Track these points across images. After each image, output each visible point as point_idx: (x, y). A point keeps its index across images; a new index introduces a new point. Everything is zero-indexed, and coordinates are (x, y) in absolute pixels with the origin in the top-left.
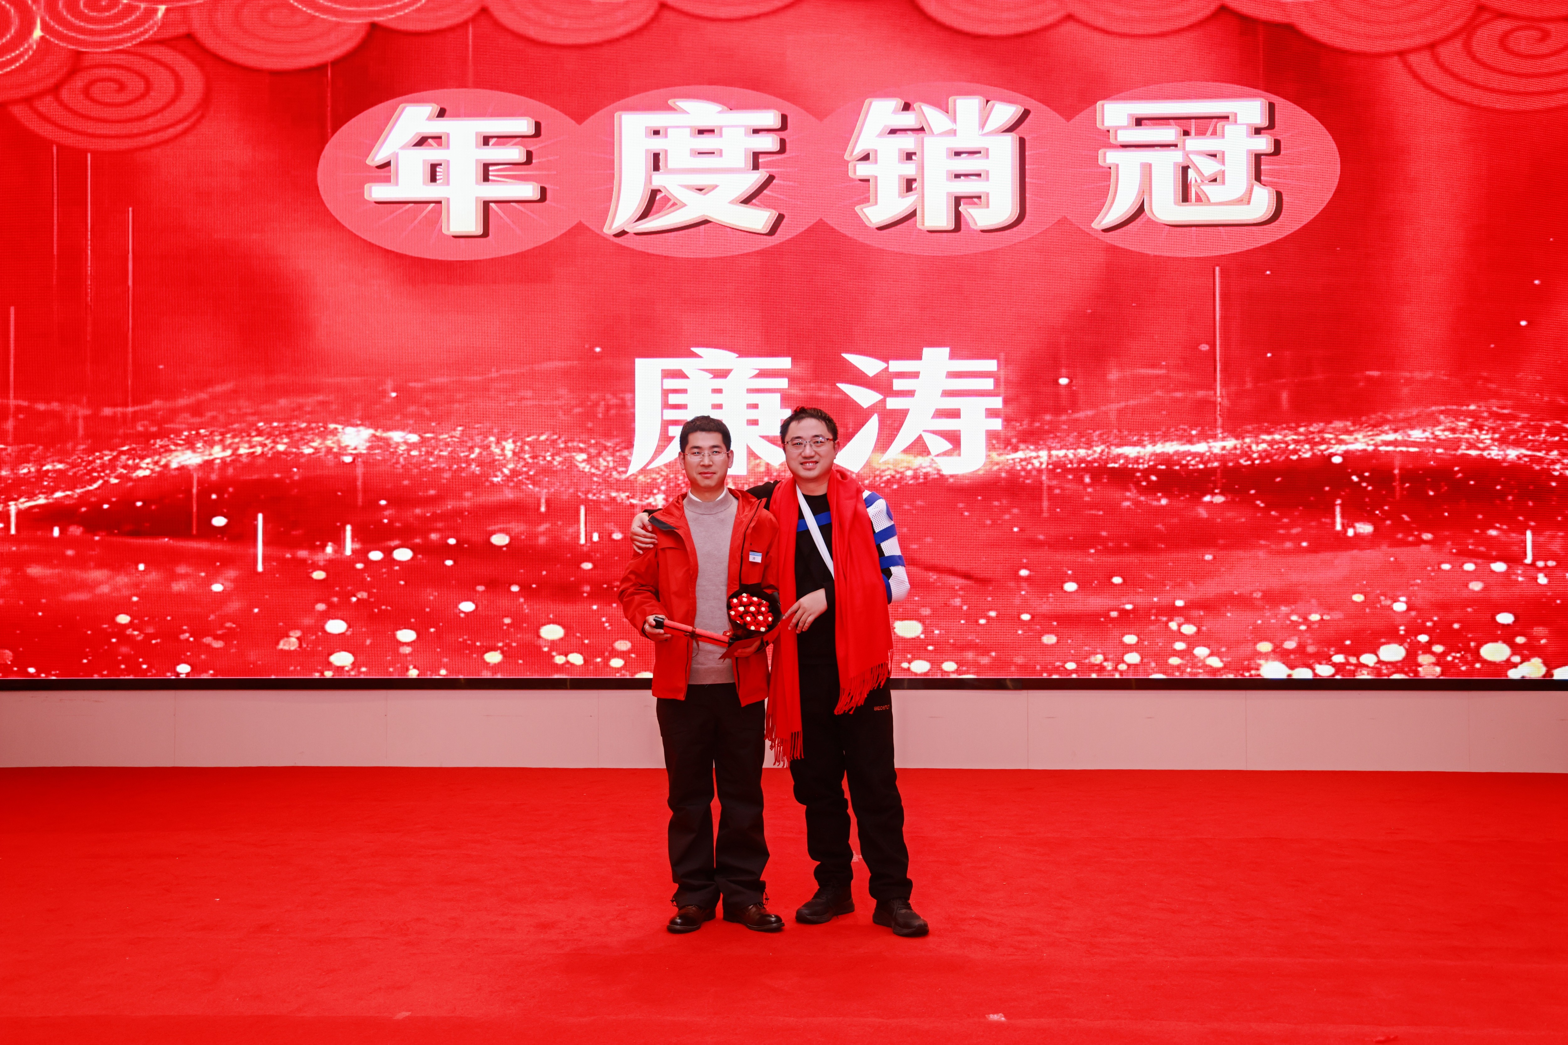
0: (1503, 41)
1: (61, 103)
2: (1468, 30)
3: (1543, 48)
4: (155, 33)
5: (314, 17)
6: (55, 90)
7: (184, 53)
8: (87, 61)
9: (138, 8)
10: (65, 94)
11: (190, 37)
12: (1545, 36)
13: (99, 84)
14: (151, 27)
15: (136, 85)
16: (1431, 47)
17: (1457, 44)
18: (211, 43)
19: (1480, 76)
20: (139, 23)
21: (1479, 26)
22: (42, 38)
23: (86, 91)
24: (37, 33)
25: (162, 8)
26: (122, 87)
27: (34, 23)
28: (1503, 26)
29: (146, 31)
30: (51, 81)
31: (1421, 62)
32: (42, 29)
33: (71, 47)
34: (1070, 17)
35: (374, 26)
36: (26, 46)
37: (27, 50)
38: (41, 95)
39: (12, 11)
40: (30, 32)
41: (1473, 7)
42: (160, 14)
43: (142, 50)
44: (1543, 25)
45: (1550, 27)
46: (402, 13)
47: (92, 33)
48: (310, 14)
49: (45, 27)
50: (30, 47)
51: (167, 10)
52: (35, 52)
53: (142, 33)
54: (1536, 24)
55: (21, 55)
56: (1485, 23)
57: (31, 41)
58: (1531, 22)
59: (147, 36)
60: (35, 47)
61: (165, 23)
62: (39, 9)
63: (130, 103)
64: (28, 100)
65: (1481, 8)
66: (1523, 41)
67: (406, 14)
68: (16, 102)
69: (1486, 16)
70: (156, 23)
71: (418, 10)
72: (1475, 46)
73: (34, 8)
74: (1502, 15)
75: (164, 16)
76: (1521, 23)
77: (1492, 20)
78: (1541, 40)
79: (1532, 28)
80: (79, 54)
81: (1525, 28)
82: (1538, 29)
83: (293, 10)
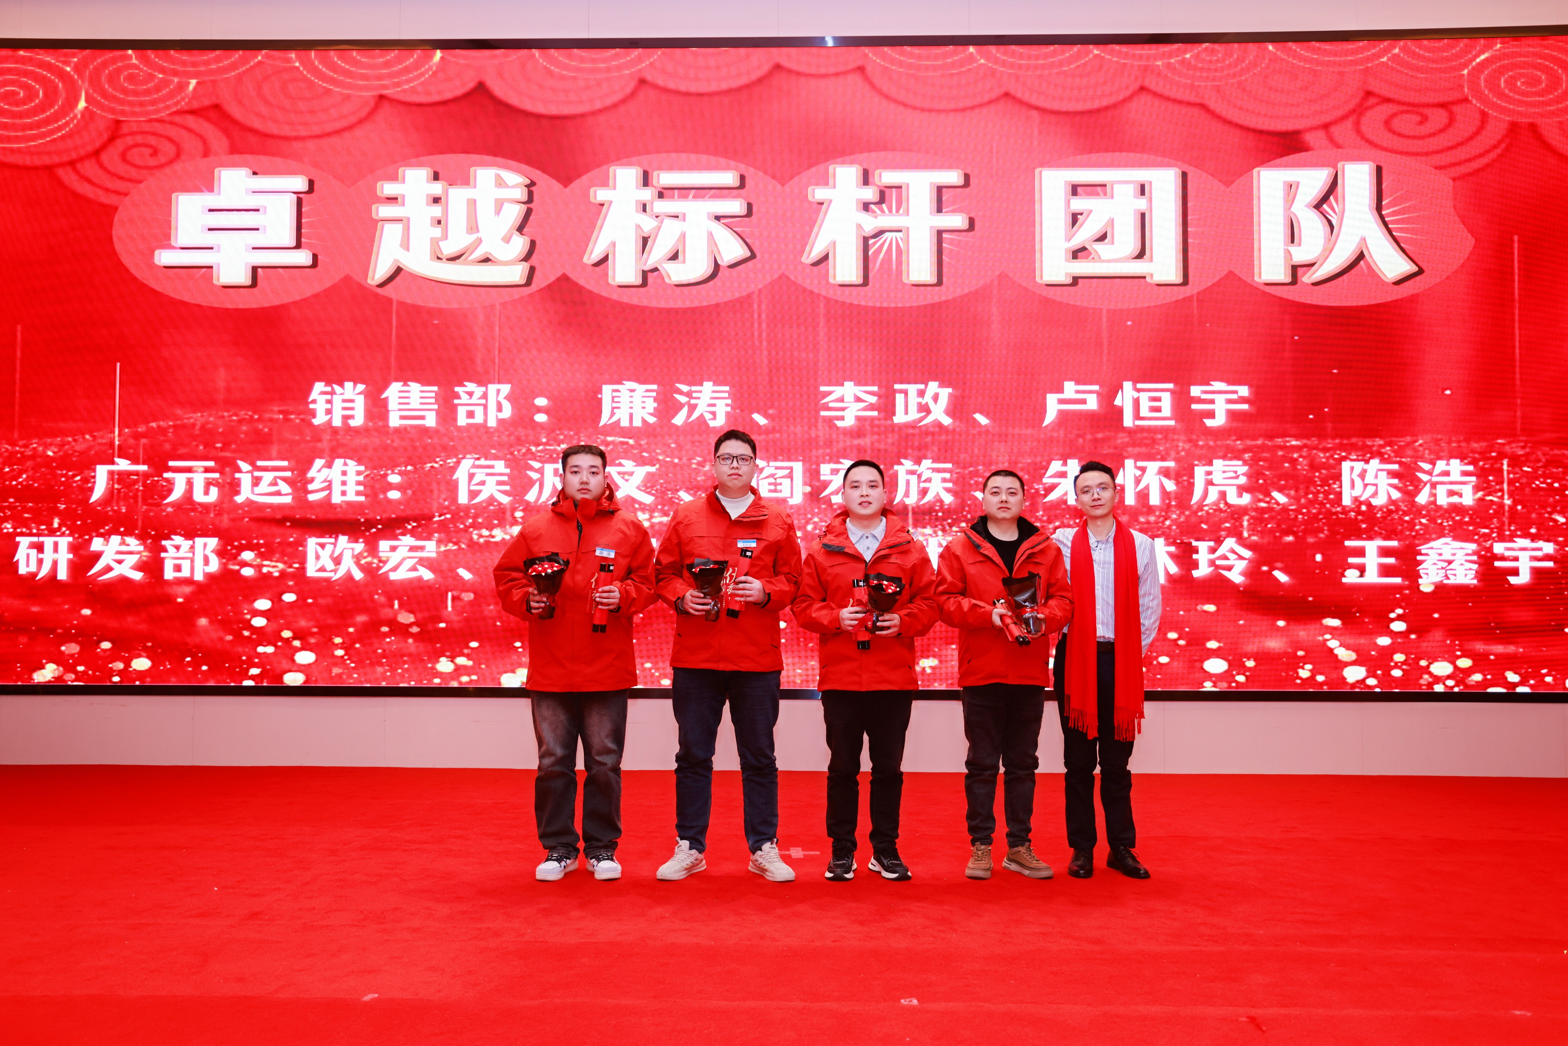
0: (1387, 123)
1: (101, 166)
2: (1358, 111)
3: (1421, 130)
4: (186, 104)
5: (330, 90)
6: (96, 154)
7: (209, 120)
8: (125, 129)
9: (173, 81)
10: (105, 157)
11: (217, 107)
12: (1424, 119)
13: (137, 150)
14: (183, 99)
15: (168, 150)
16: (1326, 126)
17: (1349, 124)
18: (235, 111)
20: (171, 95)
21: (1367, 109)
22: (86, 108)
23: (124, 156)
24: (82, 104)
25: (193, 82)
26: (155, 152)
27: (80, 96)
28: (1387, 109)
29: (179, 102)
30: (93, 147)
32: (87, 101)
33: (111, 116)
34: (1007, 95)
35: (382, 97)
36: (72, 115)
37: (72, 120)
38: (81, 159)
39: (60, 85)
40: (76, 104)
41: (1362, 93)
42: (191, 87)
43: (176, 119)
44: (1421, 110)
45: (1426, 111)
46: (407, 87)
47: (130, 104)
48: (324, 87)
49: (89, 99)
50: (75, 116)
51: (198, 83)
52: (79, 121)
53: (175, 104)
54: (1415, 109)
55: (67, 124)
56: (1371, 107)
57: (76, 111)
58: (1412, 107)
59: (179, 107)
60: (79, 116)
61: (195, 95)
62: (83, 82)
63: (162, 165)
64: (72, 163)
65: (1369, 94)
66: (1407, 123)
67: (412, 88)
68: (61, 165)
69: (1372, 101)
70: (187, 95)
71: (422, 84)
72: (1364, 128)
73: (80, 82)
74: (1387, 100)
75: (195, 89)
76: (1405, 108)
77: (1378, 104)
78: (1421, 123)
79: (1412, 112)
80: (118, 123)
81: (1407, 112)
82: (1418, 113)
83: (311, 84)
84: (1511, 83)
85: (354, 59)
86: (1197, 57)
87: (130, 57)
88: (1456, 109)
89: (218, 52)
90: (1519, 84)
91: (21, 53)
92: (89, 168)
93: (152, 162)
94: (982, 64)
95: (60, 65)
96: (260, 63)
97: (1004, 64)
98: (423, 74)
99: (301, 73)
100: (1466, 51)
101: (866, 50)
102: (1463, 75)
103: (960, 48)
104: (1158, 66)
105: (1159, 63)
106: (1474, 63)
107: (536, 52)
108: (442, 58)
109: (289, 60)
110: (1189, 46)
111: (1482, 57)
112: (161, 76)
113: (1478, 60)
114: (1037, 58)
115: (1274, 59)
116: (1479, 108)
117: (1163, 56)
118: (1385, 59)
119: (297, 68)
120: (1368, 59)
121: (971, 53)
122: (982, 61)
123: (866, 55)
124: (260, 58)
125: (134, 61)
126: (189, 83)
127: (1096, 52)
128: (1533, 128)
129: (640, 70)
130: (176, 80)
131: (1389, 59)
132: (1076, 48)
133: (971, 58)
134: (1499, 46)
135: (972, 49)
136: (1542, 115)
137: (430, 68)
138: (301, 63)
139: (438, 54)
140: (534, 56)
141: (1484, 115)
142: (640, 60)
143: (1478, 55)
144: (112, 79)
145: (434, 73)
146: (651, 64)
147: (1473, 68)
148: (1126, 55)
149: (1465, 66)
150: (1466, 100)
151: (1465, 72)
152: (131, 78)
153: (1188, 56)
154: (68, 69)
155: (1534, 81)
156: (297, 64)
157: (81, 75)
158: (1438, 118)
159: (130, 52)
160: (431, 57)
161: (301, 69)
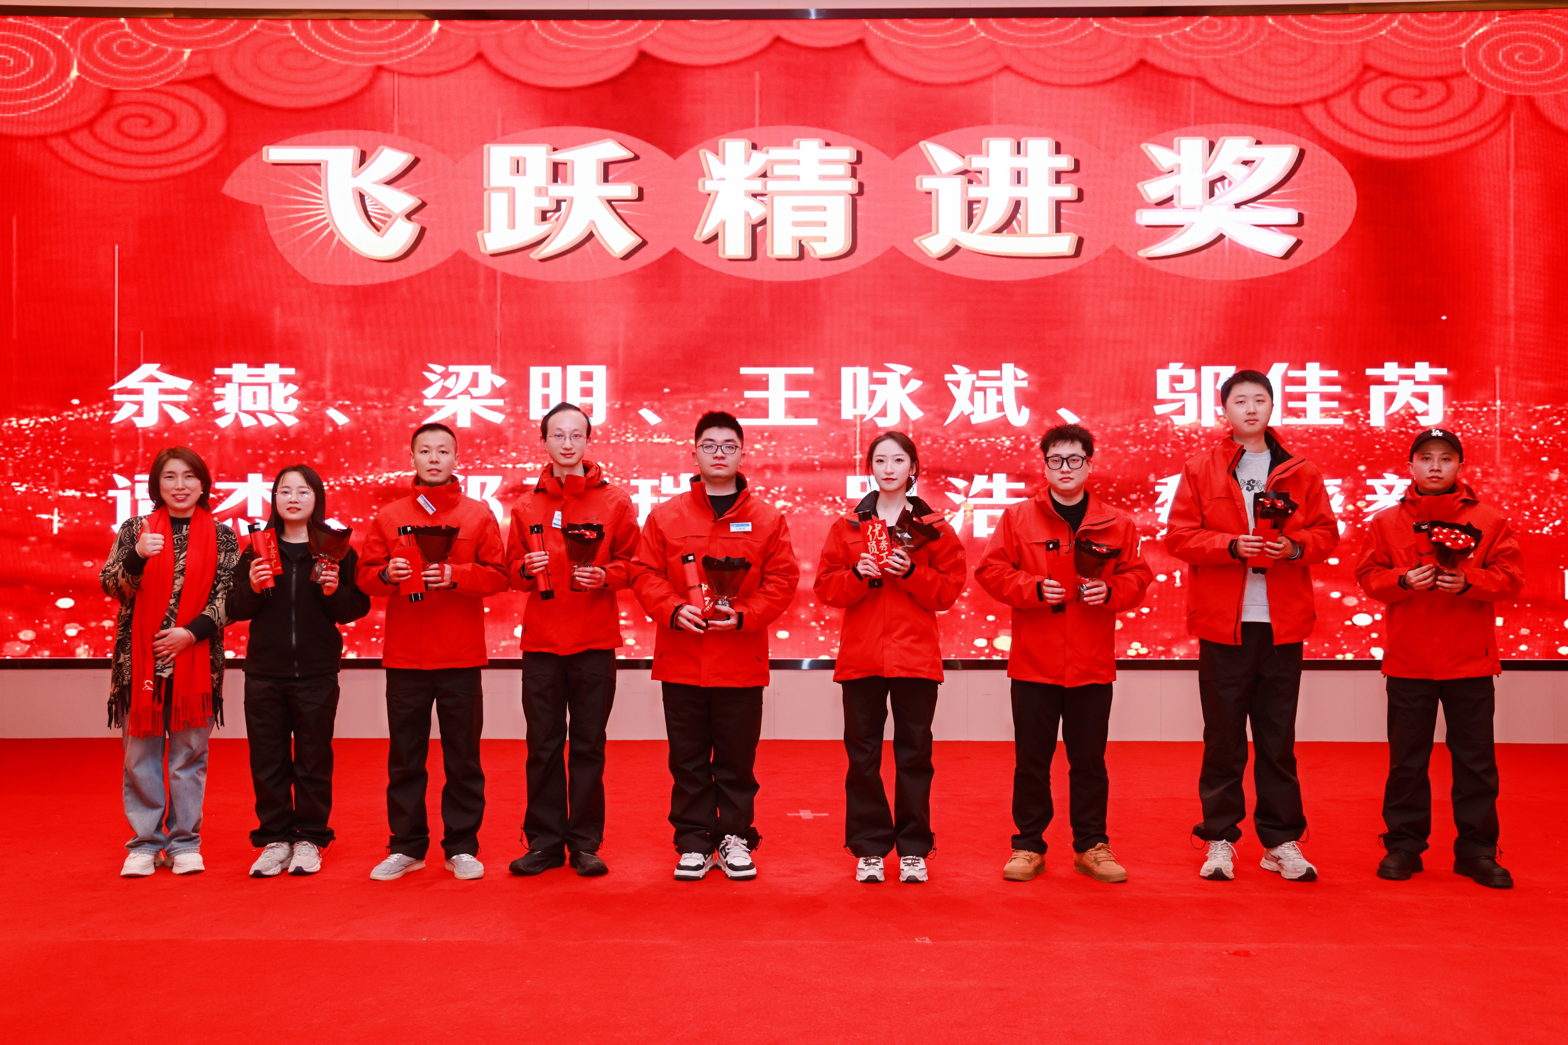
0: (1385, 97)
1: (95, 136)
2: (1357, 85)
3: (1419, 104)
4: (181, 74)
5: (327, 61)
6: (90, 125)
7: (205, 90)
8: (120, 99)
9: (166, 51)
10: (98, 129)
11: (212, 78)
12: (1422, 93)
13: (131, 120)
14: (177, 69)
15: (163, 121)
16: (1324, 100)
17: (1347, 97)
18: (232, 82)
19: (1366, 127)
20: (166, 64)
21: (1365, 83)
22: (79, 77)
23: (118, 126)
24: (74, 73)
25: (188, 52)
26: (151, 122)
27: (72, 65)
28: (1384, 83)
29: (173, 72)
30: (86, 118)
31: (1315, 114)
32: (79, 70)
33: (104, 86)
34: (1007, 68)
35: (380, 68)
36: (64, 85)
37: (63, 90)
38: (76, 129)
39: (52, 53)
40: (68, 73)
41: (1361, 67)
42: (186, 57)
43: (170, 89)
44: (1418, 83)
45: (1424, 85)
46: (405, 58)
47: (124, 73)
48: (322, 58)
49: (81, 68)
50: (68, 85)
51: (192, 53)
52: (72, 90)
53: (169, 74)
54: (1413, 82)
55: (59, 93)
56: (1370, 81)
57: (68, 80)
58: (1409, 81)
59: (173, 77)
60: (72, 85)
61: (190, 65)
62: (76, 50)
63: (158, 136)
64: (65, 134)
65: (1367, 67)
66: (1404, 97)
67: (410, 58)
68: (54, 135)
69: (1372, 74)
70: (182, 65)
71: (420, 55)
72: (1361, 101)
73: (72, 50)
74: (1385, 74)
75: (190, 58)
76: (1401, 82)
77: (1376, 78)
78: (1419, 97)
79: (1410, 86)
80: (111, 93)
81: (1404, 86)
82: (1415, 87)
83: (307, 54)
84: (1509, 56)
85: (352, 29)
86: (1196, 30)
87: (122, 26)
88: (1454, 83)
89: (212, 21)
90: (1517, 57)
91: (11, 20)
92: (82, 138)
93: (148, 132)
94: (983, 37)
95: (51, 33)
96: (255, 32)
97: (1004, 37)
98: (420, 46)
99: (298, 43)
100: (1464, 24)
101: (867, 23)
102: (1460, 48)
103: (962, 21)
104: (1158, 39)
105: (1159, 36)
106: (1472, 37)
107: (535, 24)
108: (440, 29)
109: (286, 30)
110: (1189, 19)
111: (1481, 30)
112: (154, 45)
113: (1476, 33)
114: (1039, 30)
115: (1274, 32)
116: (1477, 82)
117: (1163, 29)
118: (1383, 32)
119: (293, 38)
120: (1368, 32)
121: (972, 26)
122: (983, 34)
123: (866, 28)
124: (255, 27)
125: (127, 29)
126: (183, 53)
127: (1096, 25)
128: (1530, 102)
129: (640, 42)
130: (170, 49)
131: (1387, 33)
132: (1077, 21)
133: (971, 31)
134: (1497, 19)
135: (972, 22)
136: (1538, 88)
137: (429, 39)
138: (297, 33)
139: (437, 25)
140: (533, 27)
141: (1481, 89)
142: (639, 31)
143: (1477, 29)
144: (105, 48)
145: (432, 44)
146: (651, 36)
147: (1473, 41)
148: (1125, 29)
149: (1464, 39)
150: (1463, 73)
151: (1464, 45)
152: (126, 48)
153: (1188, 29)
154: (59, 37)
155: (1531, 54)
156: (294, 34)
157: (73, 44)
158: (1436, 91)
159: (122, 20)
160: (430, 27)
161: (298, 39)
